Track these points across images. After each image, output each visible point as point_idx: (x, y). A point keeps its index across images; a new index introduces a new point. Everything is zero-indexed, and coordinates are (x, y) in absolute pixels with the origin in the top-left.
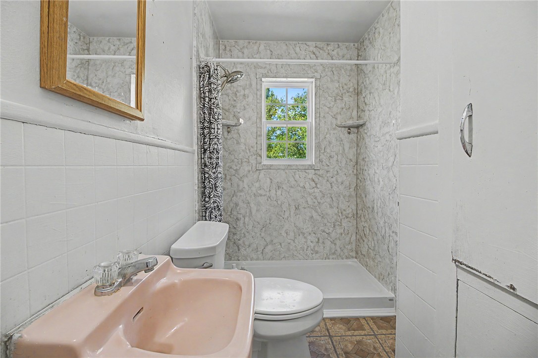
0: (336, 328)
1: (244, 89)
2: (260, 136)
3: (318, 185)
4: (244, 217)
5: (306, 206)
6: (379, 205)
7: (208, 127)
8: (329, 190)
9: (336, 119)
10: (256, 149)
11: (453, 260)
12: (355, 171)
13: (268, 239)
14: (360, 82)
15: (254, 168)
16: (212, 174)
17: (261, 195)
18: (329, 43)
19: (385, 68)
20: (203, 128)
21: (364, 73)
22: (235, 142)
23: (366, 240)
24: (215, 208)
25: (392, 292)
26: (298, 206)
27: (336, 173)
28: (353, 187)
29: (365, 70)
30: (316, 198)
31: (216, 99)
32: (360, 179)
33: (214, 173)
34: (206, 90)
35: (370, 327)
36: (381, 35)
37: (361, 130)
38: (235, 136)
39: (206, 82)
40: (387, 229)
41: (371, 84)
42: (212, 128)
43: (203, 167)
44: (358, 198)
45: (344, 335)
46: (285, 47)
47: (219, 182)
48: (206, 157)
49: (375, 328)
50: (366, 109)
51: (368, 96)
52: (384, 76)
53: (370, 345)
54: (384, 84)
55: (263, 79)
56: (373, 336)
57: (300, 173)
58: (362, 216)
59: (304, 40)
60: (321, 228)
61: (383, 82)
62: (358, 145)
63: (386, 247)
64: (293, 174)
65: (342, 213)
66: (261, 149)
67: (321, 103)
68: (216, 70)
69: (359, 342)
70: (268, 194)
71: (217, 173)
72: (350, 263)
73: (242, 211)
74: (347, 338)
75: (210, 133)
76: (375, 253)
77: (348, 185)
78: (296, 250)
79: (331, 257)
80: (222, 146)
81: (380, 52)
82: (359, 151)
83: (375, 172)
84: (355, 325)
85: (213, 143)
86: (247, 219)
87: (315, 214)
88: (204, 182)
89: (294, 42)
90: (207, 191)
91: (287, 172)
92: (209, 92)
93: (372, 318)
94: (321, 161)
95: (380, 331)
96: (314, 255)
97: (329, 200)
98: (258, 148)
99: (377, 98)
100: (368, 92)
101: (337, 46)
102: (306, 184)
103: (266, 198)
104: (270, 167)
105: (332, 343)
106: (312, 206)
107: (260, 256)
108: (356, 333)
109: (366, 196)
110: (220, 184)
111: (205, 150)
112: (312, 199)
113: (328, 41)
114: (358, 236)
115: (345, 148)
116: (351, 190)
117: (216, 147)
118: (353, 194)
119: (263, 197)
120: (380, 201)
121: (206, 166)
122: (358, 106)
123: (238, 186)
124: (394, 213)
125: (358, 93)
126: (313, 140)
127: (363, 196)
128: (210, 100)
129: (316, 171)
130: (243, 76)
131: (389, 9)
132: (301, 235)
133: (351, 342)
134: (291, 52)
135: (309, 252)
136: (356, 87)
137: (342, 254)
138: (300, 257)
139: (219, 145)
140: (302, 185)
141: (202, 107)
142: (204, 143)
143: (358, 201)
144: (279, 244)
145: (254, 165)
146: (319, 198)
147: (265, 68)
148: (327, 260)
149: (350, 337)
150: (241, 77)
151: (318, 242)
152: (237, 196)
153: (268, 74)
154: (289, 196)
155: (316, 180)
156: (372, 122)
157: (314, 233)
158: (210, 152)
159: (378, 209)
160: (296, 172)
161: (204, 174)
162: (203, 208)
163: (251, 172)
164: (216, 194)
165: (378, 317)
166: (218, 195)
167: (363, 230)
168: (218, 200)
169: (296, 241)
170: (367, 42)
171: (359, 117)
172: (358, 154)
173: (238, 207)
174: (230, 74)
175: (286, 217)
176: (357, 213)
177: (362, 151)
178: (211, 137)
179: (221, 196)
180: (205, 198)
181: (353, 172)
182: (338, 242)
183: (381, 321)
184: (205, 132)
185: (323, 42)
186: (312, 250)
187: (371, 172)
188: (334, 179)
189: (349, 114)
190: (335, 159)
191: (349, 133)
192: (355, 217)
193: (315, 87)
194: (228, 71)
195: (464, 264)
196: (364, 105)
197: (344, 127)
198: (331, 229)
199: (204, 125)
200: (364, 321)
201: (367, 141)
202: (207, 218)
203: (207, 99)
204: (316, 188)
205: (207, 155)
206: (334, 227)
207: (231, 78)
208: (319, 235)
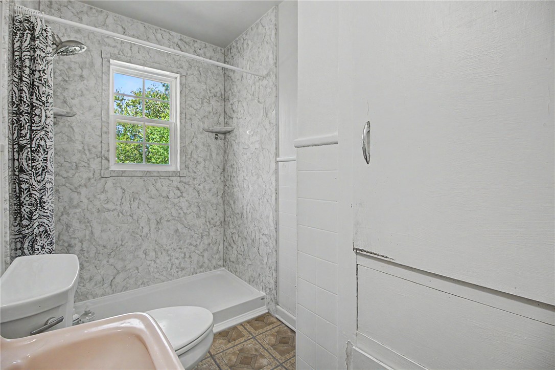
0: (216, 344)
1: (82, 68)
2: (107, 133)
3: (183, 194)
4: (81, 242)
5: (171, 218)
6: (248, 211)
7: (28, 113)
8: (196, 198)
9: (204, 123)
10: (100, 149)
11: (354, 249)
12: (222, 178)
13: (120, 265)
14: (227, 88)
15: (97, 175)
16: (35, 183)
17: (109, 210)
18: (196, 40)
19: (254, 80)
20: (19, 113)
21: (232, 80)
22: (66, 139)
23: (235, 247)
24: (41, 235)
25: (262, 291)
26: (160, 219)
27: (203, 180)
28: (220, 194)
29: (233, 77)
30: (181, 209)
31: (43, 72)
32: (228, 185)
33: (39, 182)
34: (27, 57)
35: (248, 331)
36: (250, 47)
37: (228, 136)
38: (66, 130)
39: (26, 44)
40: (257, 233)
41: (239, 92)
42: (36, 115)
43: (17, 173)
44: (225, 205)
45: (225, 348)
46: (142, 29)
47: (47, 195)
48: (24, 157)
49: (252, 330)
50: (234, 115)
51: (236, 104)
52: (253, 88)
53: (252, 349)
54: (253, 95)
55: (111, 61)
56: (252, 340)
57: (163, 180)
58: (231, 223)
59: (167, 27)
60: (187, 241)
61: (252, 92)
62: (225, 152)
63: (256, 249)
64: (154, 182)
65: (209, 222)
66: (108, 151)
67: (187, 102)
68: (45, 30)
69: (241, 350)
70: (118, 208)
71: (44, 182)
72: (219, 272)
73: (79, 234)
74: (228, 351)
75: (32, 122)
76: (244, 258)
77: (216, 192)
78: (158, 272)
79: (198, 270)
80: (53, 143)
81: (249, 63)
82: (226, 158)
83: (244, 179)
84: (234, 334)
85: (38, 136)
86: (85, 245)
87: (180, 226)
88: (19, 197)
89: (155, 27)
90: (25, 210)
91: (146, 179)
92: (31, 60)
93: (249, 322)
94: (187, 167)
95: (257, 332)
96: (180, 273)
97: (195, 209)
98: (103, 149)
99: (245, 107)
100: (235, 100)
101: (203, 45)
102: (169, 193)
103: (115, 213)
104: (122, 174)
105: (215, 362)
106: (177, 218)
107: (108, 290)
108: (237, 342)
109: (234, 203)
110: (50, 197)
111: (21, 148)
112: (177, 210)
113: (195, 37)
114: (226, 244)
115: (213, 154)
116: (219, 197)
117: (42, 143)
118: (221, 201)
119: (112, 213)
120: (249, 206)
121: (21, 170)
122: (225, 112)
123: (71, 200)
124: (263, 216)
125: (225, 99)
126: (177, 143)
127: (232, 202)
128: (33, 72)
129: (182, 179)
130: (83, 50)
131: (257, 24)
132: (164, 253)
133: (234, 354)
134: (150, 36)
135: (174, 270)
136: (223, 93)
137: (210, 265)
138: (163, 278)
139: (47, 140)
140: (164, 194)
141: (17, 80)
142: (20, 136)
143: (226, 208)
144: (135, 268)
145: (97, 172)
146: (185, 208)
147: (115, 47)
148: (194, 275)
149: (232, 349)
150: (81, 50)
151: (184, 258)
152: (68, 214)
153: (119, 56)
154: (148, 209)
155: (182, 188)
156: (241, 130)
157: (180, 248)
158: (32, 151)
159: (247, 214)
160: (157, 179)
161: (19, 184)
162: (17, 237)
163: (92, 181)
164: (41, 213)
165: (253, 319)
166: (45, 214)
167: (232, 237)
168: (46, 222)
169: (158, 261)
170: (234, 50)
171: (227, 123)
172: (225, 161)
173: (72, 229)
174: (61, 43)
175: (144, 234)
176: (225, 221)
177: (230, 157)
178: (33, 128)
179: (52, 215)
180: (21, 220)
181: (220, 179)
182: (206, 254)
183: (256, 322)
184: (22, 119)
185: (190, 36)
186: (177, 268)
187: (240, 178)
188: (201, 187)
189: (216, 119)
190: (202, 165)
191: (216, 139)
192: (223, 225)
193: (180, 84)
194: (58, 37)
195: (364, 251)
196: (232, 112)
197: (212, 132)
198: (199, 241)
199: (19, 109)
200: (241, 327)
201: (235, 149)
202: (26, 251)
203: (27, 71)
204: (181, 198)
205: (25, 154)
206: (202, 237)
207: (63, 49)
208: (185, 249)
